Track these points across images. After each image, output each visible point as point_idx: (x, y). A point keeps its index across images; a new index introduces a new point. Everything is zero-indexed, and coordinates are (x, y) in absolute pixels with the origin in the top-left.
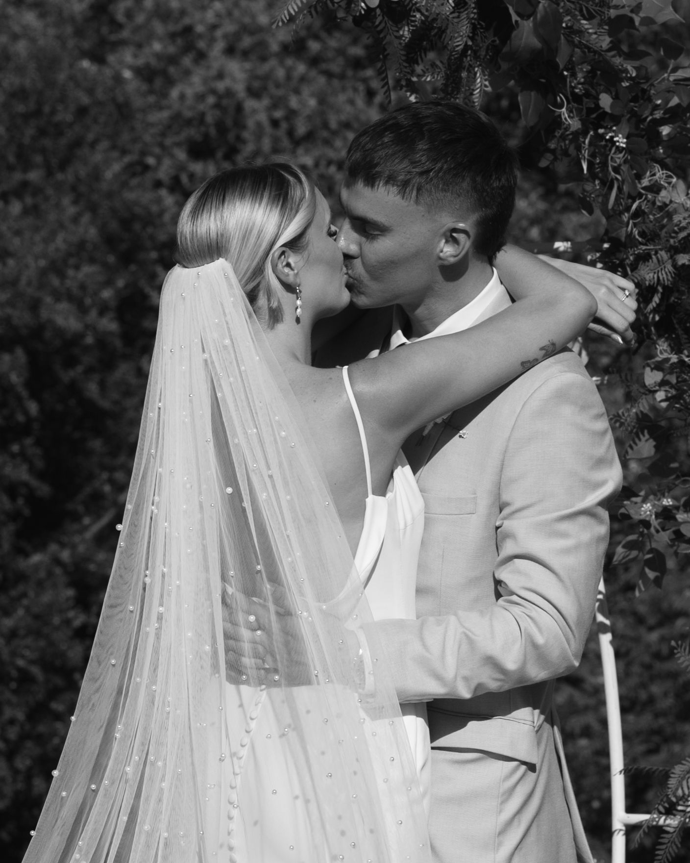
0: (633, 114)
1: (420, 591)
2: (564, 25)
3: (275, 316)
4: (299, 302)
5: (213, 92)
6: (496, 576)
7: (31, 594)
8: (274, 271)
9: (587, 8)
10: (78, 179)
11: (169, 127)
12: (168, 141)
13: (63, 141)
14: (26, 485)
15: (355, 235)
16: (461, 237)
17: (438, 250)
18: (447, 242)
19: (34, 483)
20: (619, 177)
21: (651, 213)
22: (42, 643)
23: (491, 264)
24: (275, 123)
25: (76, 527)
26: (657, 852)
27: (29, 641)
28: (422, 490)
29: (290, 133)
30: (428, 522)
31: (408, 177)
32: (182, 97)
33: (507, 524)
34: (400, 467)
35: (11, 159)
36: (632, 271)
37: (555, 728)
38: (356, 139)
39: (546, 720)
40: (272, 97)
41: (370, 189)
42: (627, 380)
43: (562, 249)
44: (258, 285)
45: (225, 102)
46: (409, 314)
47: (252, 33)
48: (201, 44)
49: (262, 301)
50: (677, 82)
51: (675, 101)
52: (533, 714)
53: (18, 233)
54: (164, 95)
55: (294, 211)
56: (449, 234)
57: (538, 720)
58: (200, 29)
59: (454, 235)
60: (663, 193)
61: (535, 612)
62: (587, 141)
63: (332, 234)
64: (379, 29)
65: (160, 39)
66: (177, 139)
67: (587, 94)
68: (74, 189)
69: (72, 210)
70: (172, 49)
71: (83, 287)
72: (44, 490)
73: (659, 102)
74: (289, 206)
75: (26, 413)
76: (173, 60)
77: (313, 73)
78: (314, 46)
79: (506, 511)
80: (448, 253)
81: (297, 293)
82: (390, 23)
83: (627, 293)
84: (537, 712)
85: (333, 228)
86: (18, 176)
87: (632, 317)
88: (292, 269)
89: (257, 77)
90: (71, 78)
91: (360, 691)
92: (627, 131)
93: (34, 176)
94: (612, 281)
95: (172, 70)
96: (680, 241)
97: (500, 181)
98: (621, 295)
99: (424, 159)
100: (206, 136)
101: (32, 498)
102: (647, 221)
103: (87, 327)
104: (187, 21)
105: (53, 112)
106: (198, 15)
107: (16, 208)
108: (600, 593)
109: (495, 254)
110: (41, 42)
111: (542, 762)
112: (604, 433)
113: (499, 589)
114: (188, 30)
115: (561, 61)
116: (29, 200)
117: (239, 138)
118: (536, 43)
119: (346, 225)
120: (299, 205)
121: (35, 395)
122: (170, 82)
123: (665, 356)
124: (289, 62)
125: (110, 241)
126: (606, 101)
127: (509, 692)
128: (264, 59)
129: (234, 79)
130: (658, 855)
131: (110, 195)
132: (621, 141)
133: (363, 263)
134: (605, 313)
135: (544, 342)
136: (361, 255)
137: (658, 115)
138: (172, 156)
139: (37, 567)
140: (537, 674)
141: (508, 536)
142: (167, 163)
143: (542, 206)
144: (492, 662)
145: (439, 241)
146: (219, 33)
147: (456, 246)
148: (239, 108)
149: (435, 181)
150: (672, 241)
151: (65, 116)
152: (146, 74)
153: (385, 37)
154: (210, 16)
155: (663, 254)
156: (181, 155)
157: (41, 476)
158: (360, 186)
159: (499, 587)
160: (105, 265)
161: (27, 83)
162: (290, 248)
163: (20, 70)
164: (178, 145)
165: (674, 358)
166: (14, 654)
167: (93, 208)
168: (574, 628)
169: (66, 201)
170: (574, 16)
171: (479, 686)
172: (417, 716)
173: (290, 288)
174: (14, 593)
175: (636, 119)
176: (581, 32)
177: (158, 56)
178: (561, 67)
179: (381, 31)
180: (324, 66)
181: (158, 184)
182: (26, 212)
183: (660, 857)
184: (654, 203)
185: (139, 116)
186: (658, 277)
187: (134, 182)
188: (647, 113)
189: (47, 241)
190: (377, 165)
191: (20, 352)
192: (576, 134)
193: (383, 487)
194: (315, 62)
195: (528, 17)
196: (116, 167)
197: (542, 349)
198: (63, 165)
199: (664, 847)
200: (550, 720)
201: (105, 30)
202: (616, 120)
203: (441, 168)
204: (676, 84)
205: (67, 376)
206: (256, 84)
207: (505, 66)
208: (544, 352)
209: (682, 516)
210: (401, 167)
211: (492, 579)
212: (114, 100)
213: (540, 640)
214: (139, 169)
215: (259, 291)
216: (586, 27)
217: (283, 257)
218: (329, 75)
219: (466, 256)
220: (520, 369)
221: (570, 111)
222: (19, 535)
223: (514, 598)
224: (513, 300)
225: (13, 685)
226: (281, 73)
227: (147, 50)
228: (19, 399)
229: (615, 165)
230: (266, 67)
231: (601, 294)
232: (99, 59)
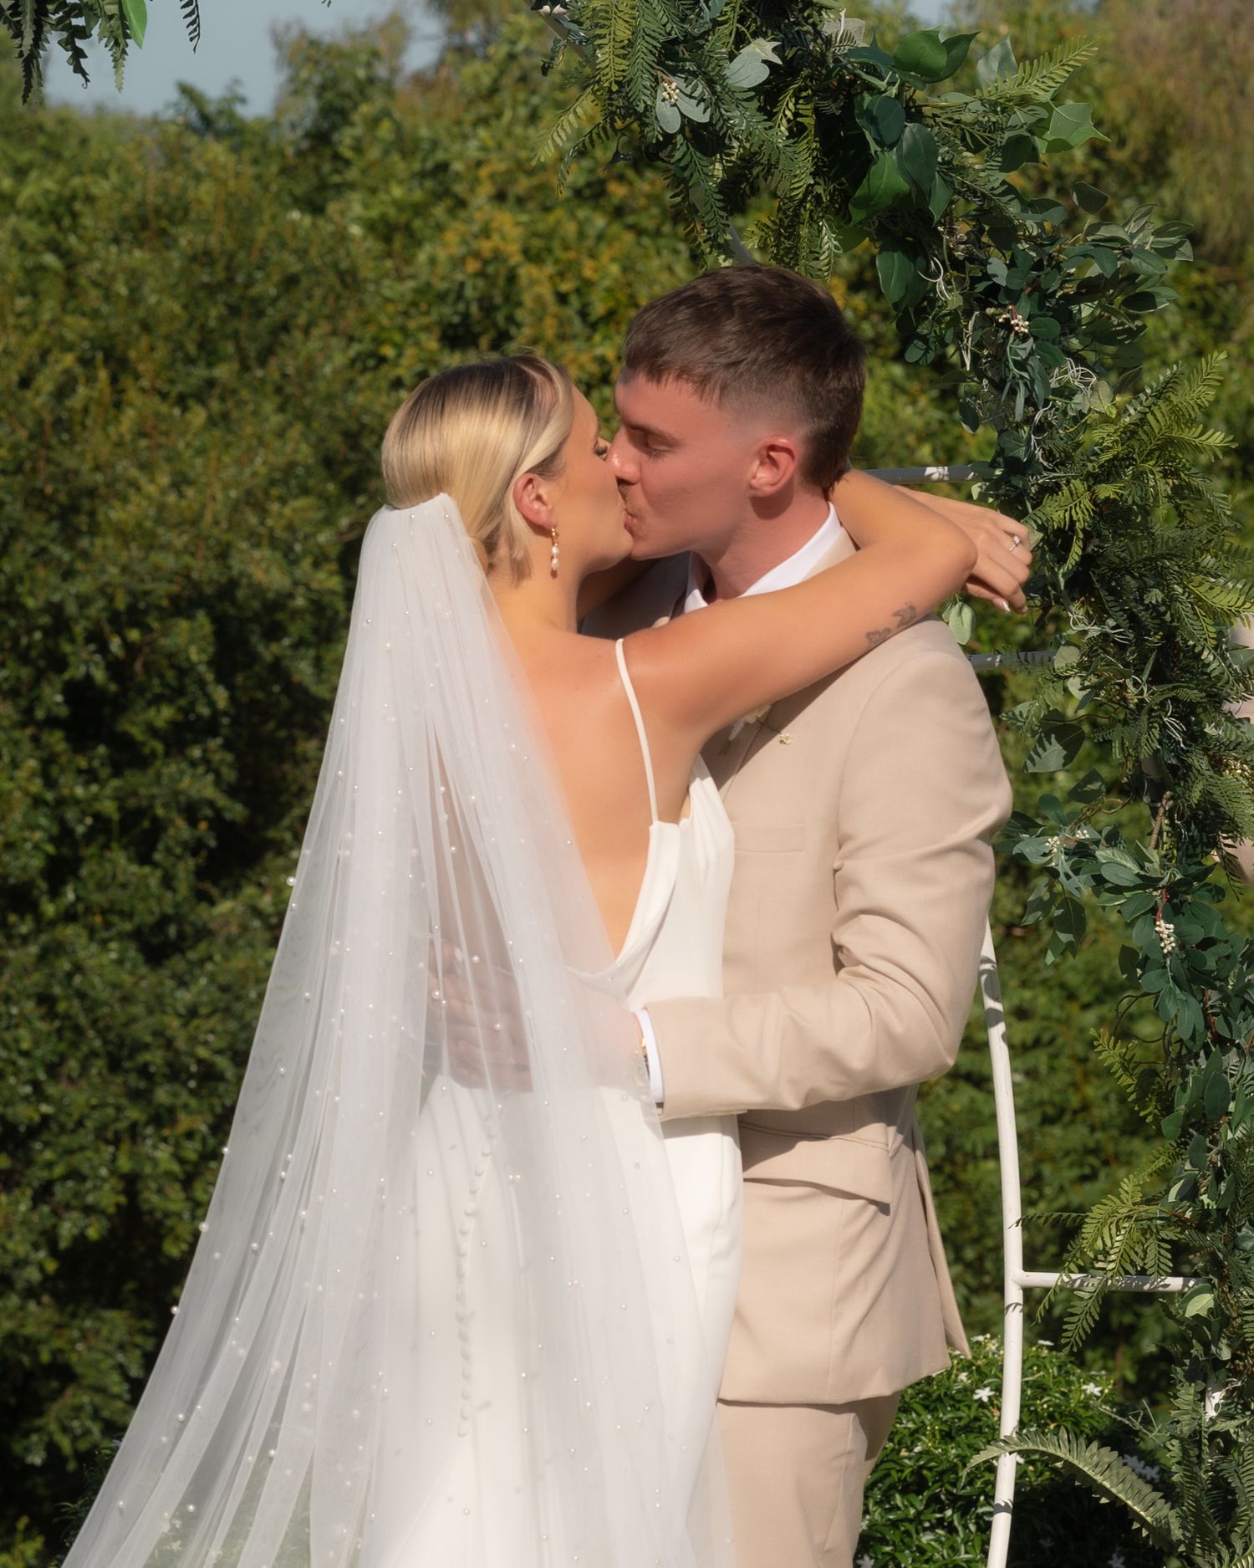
0: (1036, 286)
1: (730, 960)
2: (940, 159)
3: (520, 570)
4: (555, 550)
5: (476, 255)
6: (835, 939)
7: (217, 957)
8: (518, 508)
9: (971, 134)
10: (284, 376)
11: (414, 304)
12: (412, 325)
13: (264, 323)
14: (211, 804)
15: (632, 451)
16: (781, 457)
17: (749, 475)
18: (762, 463)
19: (222, 801)
20: (1025, 375)
21: (1061, 426)
22: (233, 1025)
23: (827, 498)
24: (562, 299)
25: (281, 862)
26: (1065, 1327)
27: (214, 1022)
28: (731, 818)
29: (583, 314)
30: (738, 861)
31: (709, 370)
32: (433, 261)
33: (849, 866)
34: (698, 780)
35: (192, 349)
36: (1034, 508)
37: (918, 1153)
38: (639, 316)
39: (905, 1142)
40: (557, 261)
41: (655, 386)
42: (1026, 661)
43: (935, 477)
44: (497, 528)
45: (491, 269)
46: (710, 565)
47: (530, 173)
48: (459, 189)
49: (503, 551)
50: (1096, 244)
51: (1094, 270)
52: (887, 1134)
53: (201, 452)
54: (409, 261)
55: (542, 422)
56: (765, 453)
57: (894, 1141)
58: (457, 166)
59: (772, 454)
60: (1078, 398)
61: (892, 989)
62: (970, 327)
63: (600, 452)
64: (682, 164)
65: (401, 182)
66: (425, 320)
67: (971, 258)
68: (279, 390)
69: (276, 420)
70: (418, 195)
71: (291, 528)
72: (236, 811)
73: (1073, 271)
74: (535, 415)
75: (211, 704)
76: (419, 210)
77: (616, 228)
78: (617, 191)
79: (846, 848)
80: (763, 480)
81: (552, 537)
82: (698, 154)
83: (1017, 540)
84: (892, 1129)
85: (603, 443)
86: (200, 372)
87: (1023, 574)
88: (544, 503)
89: (536, 235)
90: (275, 234)
91: (644, 1097)
92: (1028, 310)
93: (223, 372)
94: (995, 524)
95: (417, 224)
96: (1102, 465)
97: (839, 379)
98: (1008, 543)
99: (732, 345)
100: (466, 316)
101: (219, 823)
102: (1057, 436)
103: (296, 583)
104: (440, 156)
105: (249, 284)
106: (456, 148)
107: (198, 416)
108: (988, 961)
109: (832, 485)
110: (232, 184)
111: (899, 1200)
112: (985, 736)
113: (840, 958)
114: (443, 167)
115: (936, 209)
116: (215, 405)
117: (510, 319)
118: (903, 185)
119: (622, 437)
120: (550, 412)
121: (223, 678)
122: (415, 240)
123: (1081, 627)
124: (582, 213)
125: (329, 463)
126: (998, 267)
127: (853, 1101)
128: (547, 209)
129: (503, 238)
130: (1066, 1330)
131: (330, 398)
132: (1021, 324)
133: (646, 493)
134: (984, 569)
135: (899, 604)
136: (641, 480)
137: (1070, 289)
138: (417, 344)
139: (226, 919)
140: (895, 1076)
141: (850, 882)
142: (410, 352)
143: (937, 414)
144: (830, 1059)
145: (751, 462)
146: (484, 172)
147: (775, 470)
148: (512, 278)
149: (746, 377)
150: (1090, 466)
151: (267, 288)
152: (383, 230)
153: (692, 175)
154: (472, 149)
155: (1078, 484)
156: (432, 343)
157: (233, 792)
158: (641, 380)
159: (839, 954)
160: (324, 498)
161: (213, 241)
162: (540, 475)
163: (205, 224)
164: (426, 329)
165: (1094, 631)
166: (193, 1040)
167: (306, 417)
168: (945, 1011)
169: (268, 407)
170: (953, 146)
171: (811, 1093)
172: (724, 1132)
173: (541, 529)
174: (192, 955)
175: (1041, 295)
176: (962, 169)
177: (399, 205)
178: (936, 218)
179: (685, 168)
180: (631, 219)
181: (398, 384)
182: (212, 422)
183: (1069, 1334)
184: (1065, 413)
185: (371, 287)
186: (1071, 516)
187: (362, 381)
188: (1055, 286)
189: (239, 463)
190: (663, 353)
191: (202, 617)
192: (954, 314)
193: (675, 809)
194: (619, 212)
195: (891, 147)
196: (340, 359)
197: (896, 614)
198: (263, 359)
199: (1075, 1319)
200: (911, 1143)
201: (326, 168)
202: (1013, 296)
203: (756, 359)
204: (1095, 246)
205: (268, 652)
206: (536, 243)
207: (857, 215)
208: (898, 619)
209: (1103, 853)
210: (697, 355)
211: (829, 943)
212: (335, 266)
213: (898, 1028)
214: (371, 363)
215: (499, 536)
216: (971, 161)
217: (530, 487)
218: (639, 231)
219: (790, 483)
220: (865, 643)
221: (948, 282)
222: (200, 874)
223: (862, 969)
224: (857, 548)
225: (192, 1084)
226: (570, 229)
227: (382, 196)
228: (202, 684)
229: (1019, 358)
230: (551, 218)
231: (980, 540)
232: (315, 208)
